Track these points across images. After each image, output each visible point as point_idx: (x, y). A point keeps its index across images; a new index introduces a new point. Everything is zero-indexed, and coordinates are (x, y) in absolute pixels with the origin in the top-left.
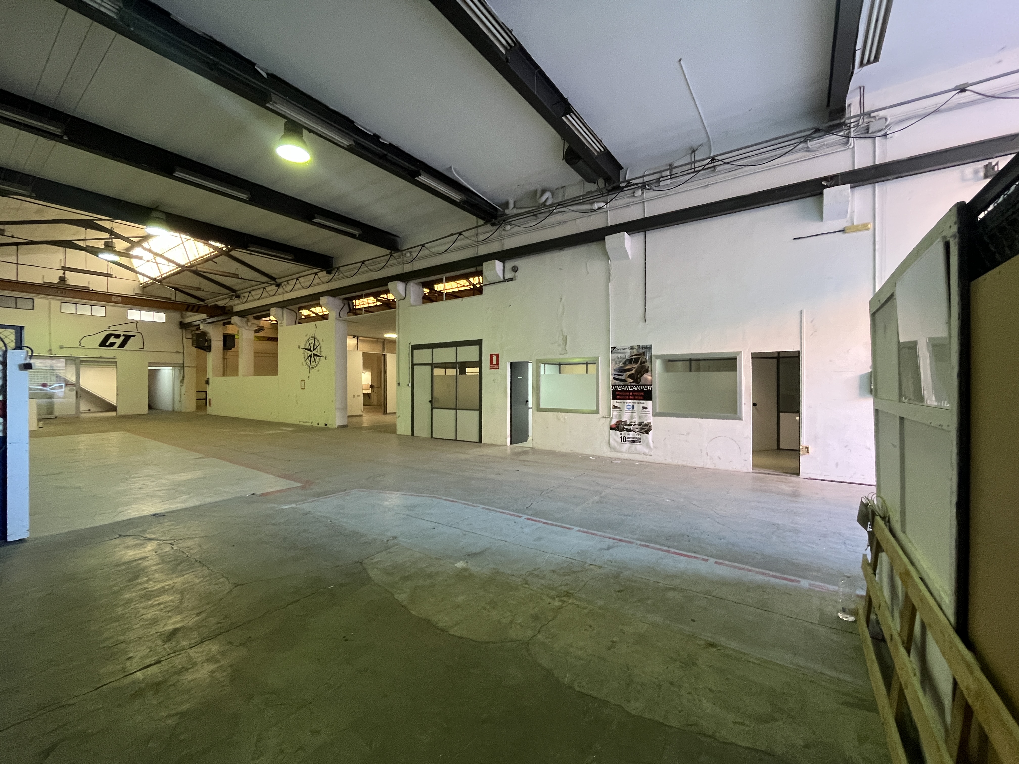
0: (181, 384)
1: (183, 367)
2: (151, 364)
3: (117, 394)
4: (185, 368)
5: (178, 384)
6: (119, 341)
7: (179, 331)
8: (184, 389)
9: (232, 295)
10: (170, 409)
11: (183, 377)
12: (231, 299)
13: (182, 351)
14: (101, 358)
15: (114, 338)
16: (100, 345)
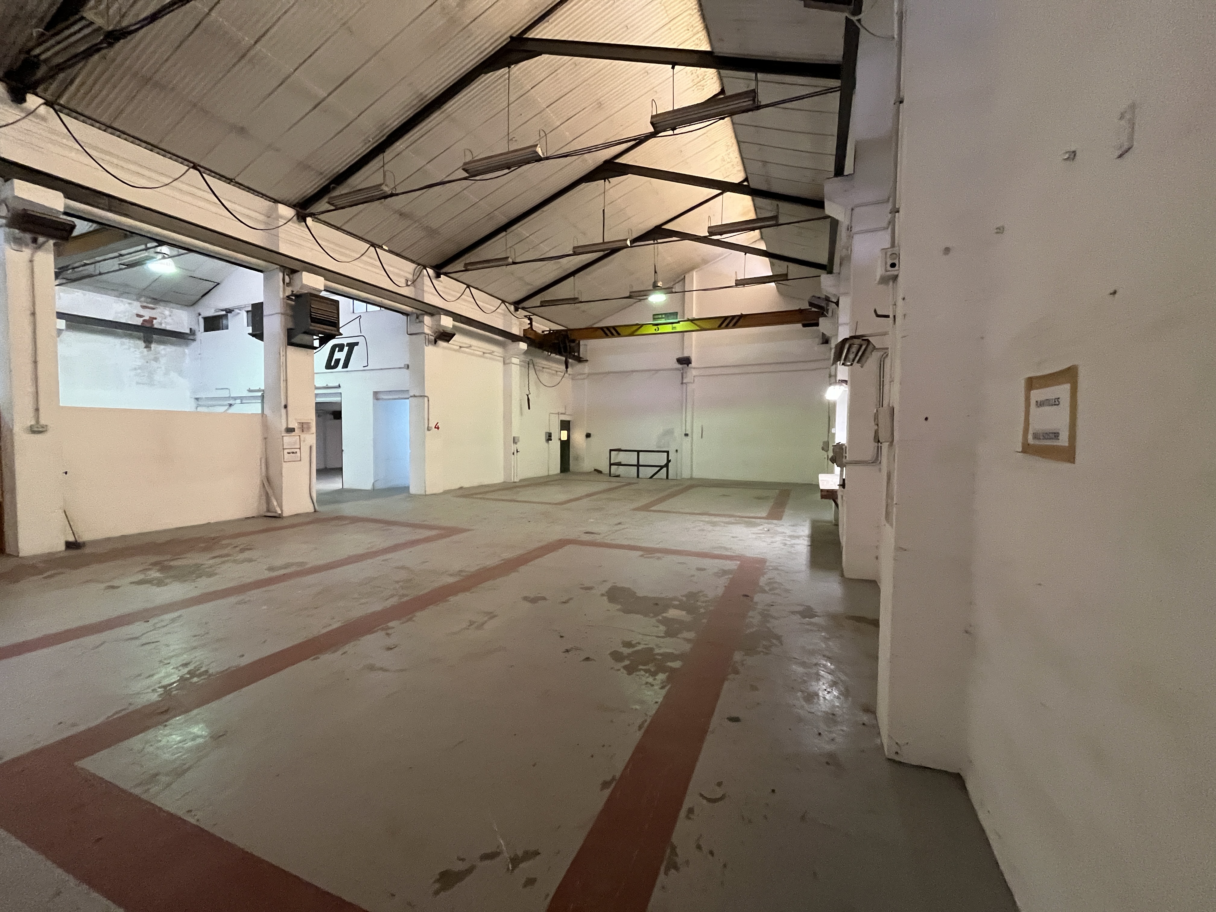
6: (342, 356)
14: (327, 388)
15: (338, 351)
16: (326, 367)
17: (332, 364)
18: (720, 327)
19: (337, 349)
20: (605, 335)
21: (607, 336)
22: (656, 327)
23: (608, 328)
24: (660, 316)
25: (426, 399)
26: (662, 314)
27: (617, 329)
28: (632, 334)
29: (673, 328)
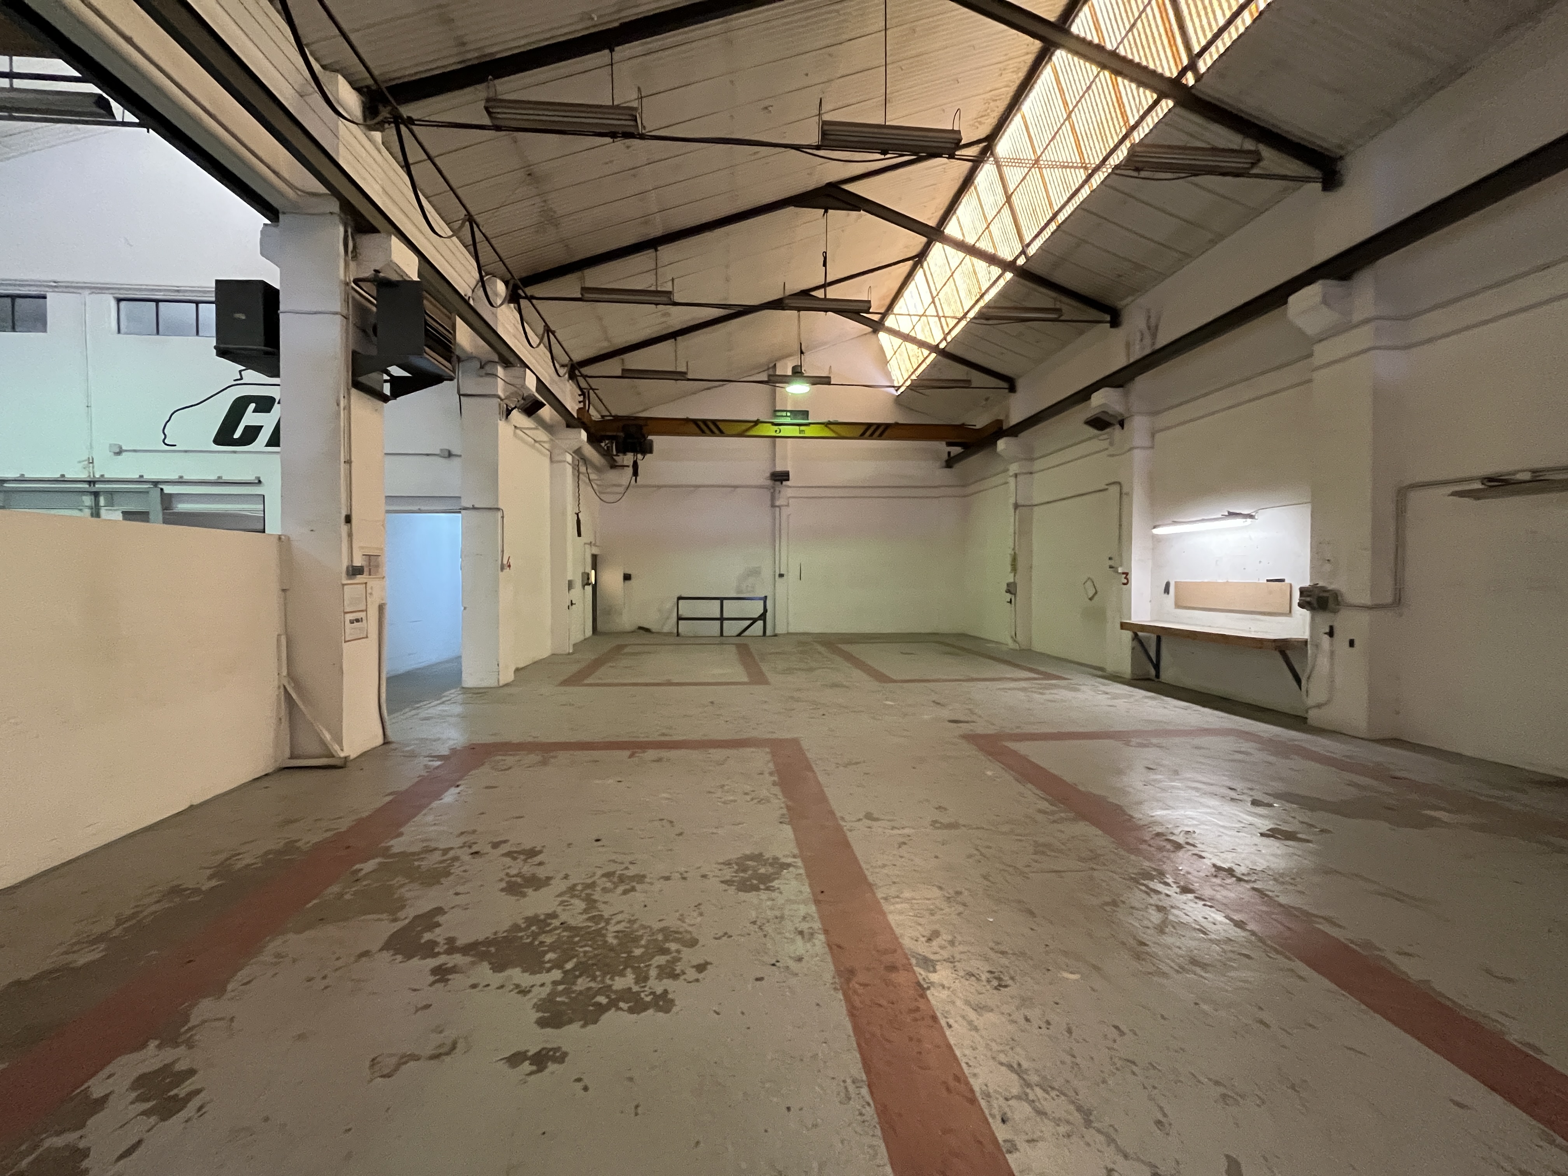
6: (269, 422)
14: (219, 483)
15: (255, 411)
16: (218, 441)
17: (237, 435)
18: (862, 436)
19: (252, 406)
20: (699, 432)
21: (703, 433)
22: (776, 428)
23: (705, 421)
24: (784, 414)
25: (500, 514)
26: (787, 411)
27: (718, 423)
28: (741, 435)
29: (801, 431)
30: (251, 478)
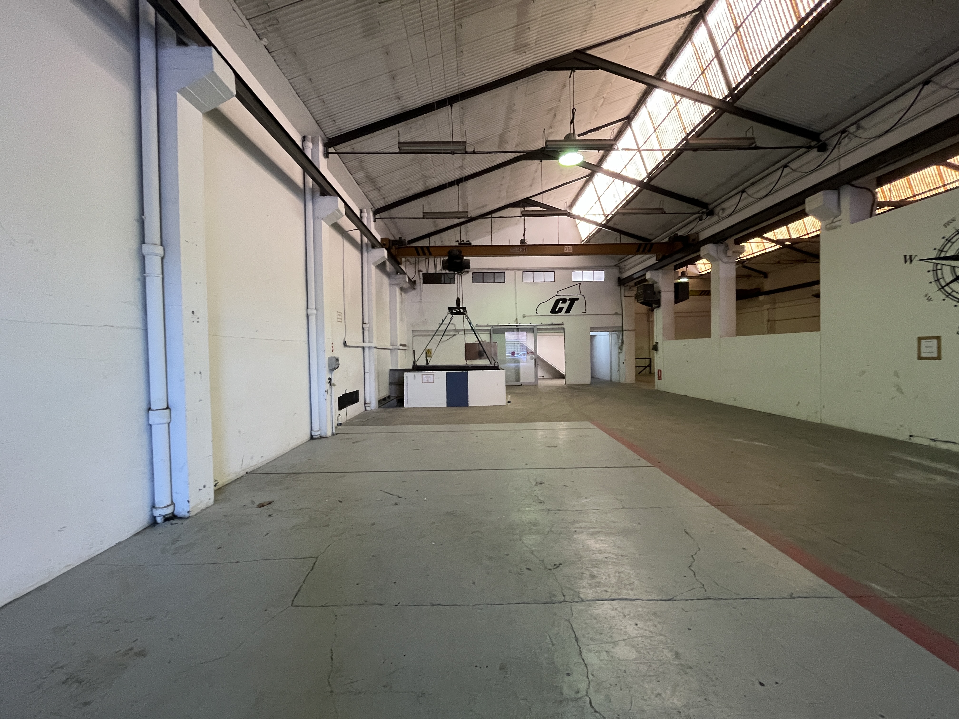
0: (620, 351)
1: (622, 331)
2: (593, 329)
3: (565, 362)
4: (624, 332)
5: (615, 350)
6: (565, 306)
7: (618, 288)
8: (622, 356)
9: (703, 213)
10: (608, 378)
11: (622, 343)
12: (701, 220)
13: (620, 312)
14: (552, 325)
15: (562, 303)
16: (552, 312)
17: (556, 311)
19: (561, 302)
30: (560, 323)
